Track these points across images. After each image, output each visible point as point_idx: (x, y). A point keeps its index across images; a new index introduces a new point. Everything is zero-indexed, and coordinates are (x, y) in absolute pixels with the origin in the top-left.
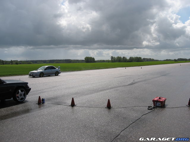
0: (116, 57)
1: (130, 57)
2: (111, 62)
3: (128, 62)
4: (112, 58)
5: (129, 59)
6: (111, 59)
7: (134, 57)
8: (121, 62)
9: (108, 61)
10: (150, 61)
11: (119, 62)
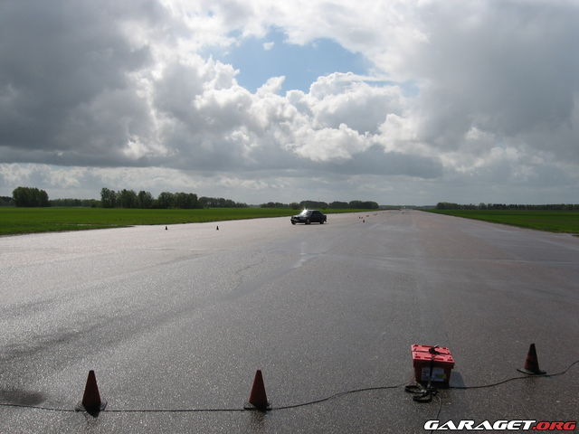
0: (116, 192)
1: (163, 194)
2: (100, 207)
3: (155, 207)
4: (106, 193)
5: (160, 198)
6: (103, 198)
7: (174, 193)
8: (134, 207)
9: (92, 204)
10: (220, 206)
11: (129, 207)
